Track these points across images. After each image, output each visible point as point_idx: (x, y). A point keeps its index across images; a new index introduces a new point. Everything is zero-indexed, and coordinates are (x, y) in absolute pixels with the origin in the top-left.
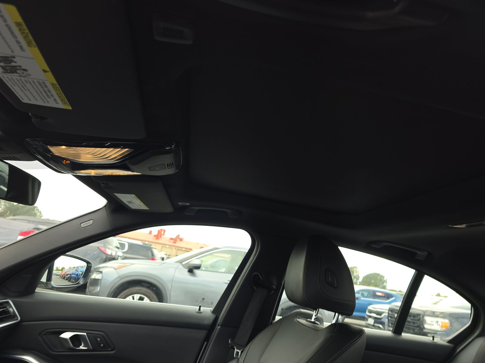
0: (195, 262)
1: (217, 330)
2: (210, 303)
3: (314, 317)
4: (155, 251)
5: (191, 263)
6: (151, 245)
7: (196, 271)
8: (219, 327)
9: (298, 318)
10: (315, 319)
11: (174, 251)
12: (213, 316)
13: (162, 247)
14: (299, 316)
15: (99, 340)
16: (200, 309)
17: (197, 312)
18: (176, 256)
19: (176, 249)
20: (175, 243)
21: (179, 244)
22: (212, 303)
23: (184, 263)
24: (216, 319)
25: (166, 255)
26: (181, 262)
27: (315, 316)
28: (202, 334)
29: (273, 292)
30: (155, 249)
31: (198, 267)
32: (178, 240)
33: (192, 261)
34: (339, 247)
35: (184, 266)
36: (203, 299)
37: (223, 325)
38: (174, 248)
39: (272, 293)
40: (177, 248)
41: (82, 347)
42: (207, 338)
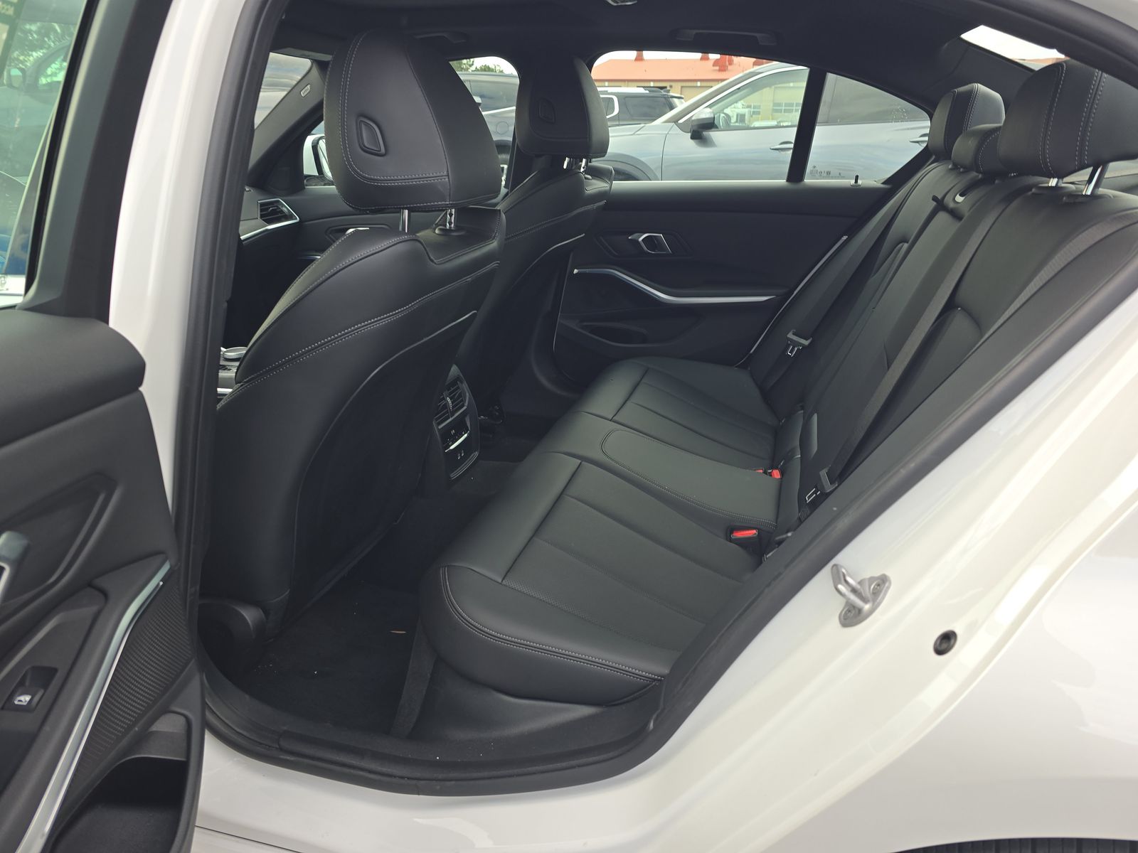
23: (681, 121)
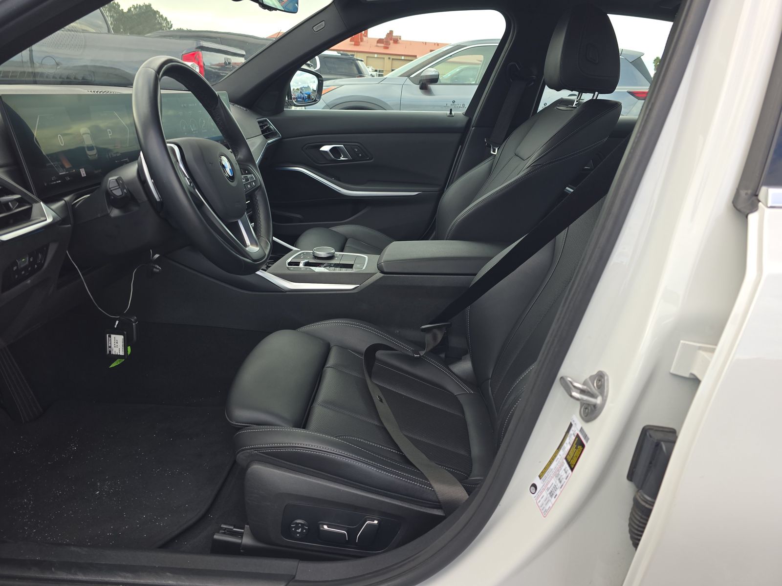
0: (430, 71)
1: (472, 131)
2: (461, 106)
3: (575, 103)
4: (362, 65)
5: (422, 75)
6: (353, 55)
7: (433, 87)
8: (473, 128)
9: (559, 106)
10: (576, 105)
11: (388, 63)
12: (466, 119)
13: (367, 57)
14: (560, 104)
15: (356, 150)
16: (451, 113)
17: (449, 116)
18: (393, 70)
19: (389, 58)
20: (386, 48)
21: (394, 49)
22: (464, 105)
24: (469, 121)
25: (376, 71)
26: (408, 75)
27: (577, 101)
28: (456, 137)
29: (533, 83)
30: (362, 61)
31: (434, 80)
32: (391, 42)
33: (423, 72)
34: (608, 15)
35: (412, 80)
36: (454, 102)
37: (477, 125)
38: (386, 57)
39: (531, 84)
40: (392, 57)
41: (342, 158)
42: (461, 142)
